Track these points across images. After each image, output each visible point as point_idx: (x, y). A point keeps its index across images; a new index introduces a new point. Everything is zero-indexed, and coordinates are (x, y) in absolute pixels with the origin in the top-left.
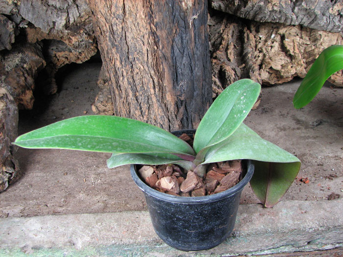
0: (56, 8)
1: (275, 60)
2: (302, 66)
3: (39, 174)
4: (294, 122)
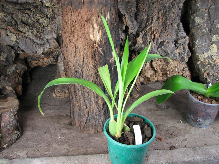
0: (38, 44)
1: (147, 72)
2: (160, 76)
3: (31, 133)
4: (155, 106)
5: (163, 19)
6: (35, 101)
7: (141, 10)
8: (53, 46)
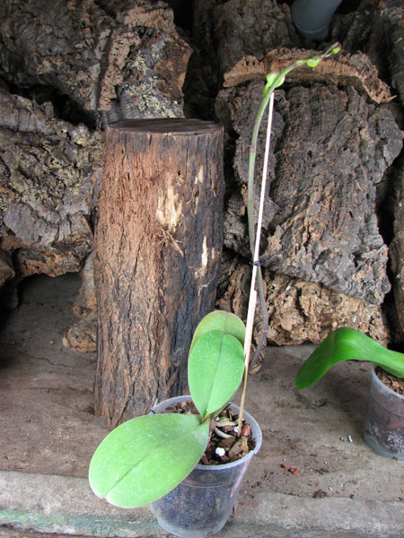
0: (46, 221)
1: (286, 318)
2: (315, 331)
5: (333, 201)
6: (19, 349)
7: (285, 176)
8: (78, 230)
